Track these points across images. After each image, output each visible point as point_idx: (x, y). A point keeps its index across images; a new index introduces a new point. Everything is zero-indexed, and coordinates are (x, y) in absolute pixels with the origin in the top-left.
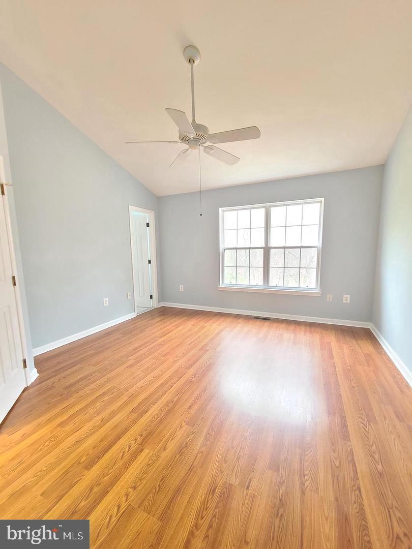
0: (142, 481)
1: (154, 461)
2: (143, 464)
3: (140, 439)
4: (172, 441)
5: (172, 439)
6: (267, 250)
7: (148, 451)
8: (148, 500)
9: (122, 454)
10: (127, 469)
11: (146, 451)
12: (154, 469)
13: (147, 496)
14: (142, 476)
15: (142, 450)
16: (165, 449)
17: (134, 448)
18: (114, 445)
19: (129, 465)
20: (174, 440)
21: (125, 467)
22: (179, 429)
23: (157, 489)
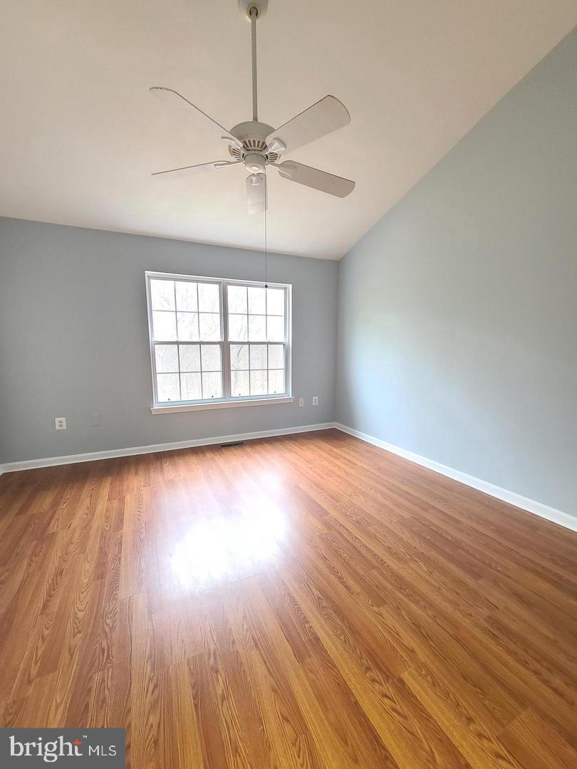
0: (460, 704)
1: (430, 673)
2: (429, 690)
3: (375, 674)
4: (402, 635)
5: (397, 634)
6: (225, 346)
7: (406, 673)
8: (493, 709)
9: (395, 714)
10: (431, 717)
11: (405, 676)
12: (444, 679)
13: (487, 708)
14: (451, 700)
15: (401, 681)
16: (413, 651)
17: (391, 691)
18: (367, 720)
19: (423, 710)
20: (400, 633)
21: (427, 720)
22: (383, 618)
23: (479, 690)
